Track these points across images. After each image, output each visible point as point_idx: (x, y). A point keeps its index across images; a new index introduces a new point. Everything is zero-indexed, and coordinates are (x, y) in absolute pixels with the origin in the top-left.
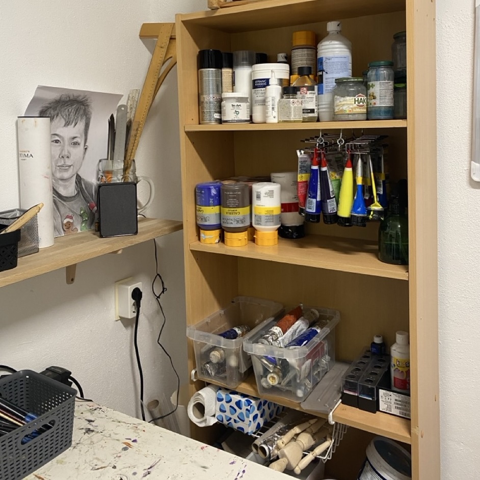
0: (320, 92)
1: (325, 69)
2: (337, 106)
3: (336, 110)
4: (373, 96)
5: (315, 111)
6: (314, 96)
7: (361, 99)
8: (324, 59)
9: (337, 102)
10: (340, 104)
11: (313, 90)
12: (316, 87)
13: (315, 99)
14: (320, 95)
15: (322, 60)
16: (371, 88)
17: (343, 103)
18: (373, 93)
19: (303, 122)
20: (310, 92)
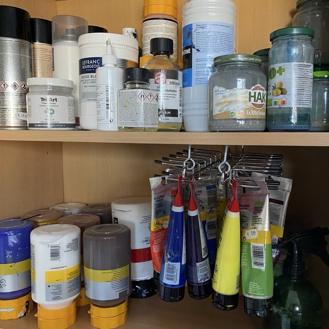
0: (187, 82)
1: (195, 43)
2: (218, 104)
3: (217, 111)
4: (281, 89)
5: (179, 113)
6: (178, 89)
7: (260, 93)
8: (194, 28)
9: (218, 98)
10: (223, 100)
11: (176, 78)
12: (180, 74)
13: (178, 94)
14: (185, 88)
15: (191, 29)
16: (278, 75)
17: (229, 99)
18: (281, 84)
19: (159, 130)
20: (172, 80)
